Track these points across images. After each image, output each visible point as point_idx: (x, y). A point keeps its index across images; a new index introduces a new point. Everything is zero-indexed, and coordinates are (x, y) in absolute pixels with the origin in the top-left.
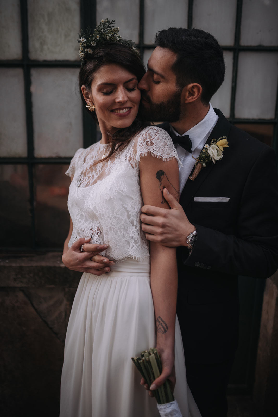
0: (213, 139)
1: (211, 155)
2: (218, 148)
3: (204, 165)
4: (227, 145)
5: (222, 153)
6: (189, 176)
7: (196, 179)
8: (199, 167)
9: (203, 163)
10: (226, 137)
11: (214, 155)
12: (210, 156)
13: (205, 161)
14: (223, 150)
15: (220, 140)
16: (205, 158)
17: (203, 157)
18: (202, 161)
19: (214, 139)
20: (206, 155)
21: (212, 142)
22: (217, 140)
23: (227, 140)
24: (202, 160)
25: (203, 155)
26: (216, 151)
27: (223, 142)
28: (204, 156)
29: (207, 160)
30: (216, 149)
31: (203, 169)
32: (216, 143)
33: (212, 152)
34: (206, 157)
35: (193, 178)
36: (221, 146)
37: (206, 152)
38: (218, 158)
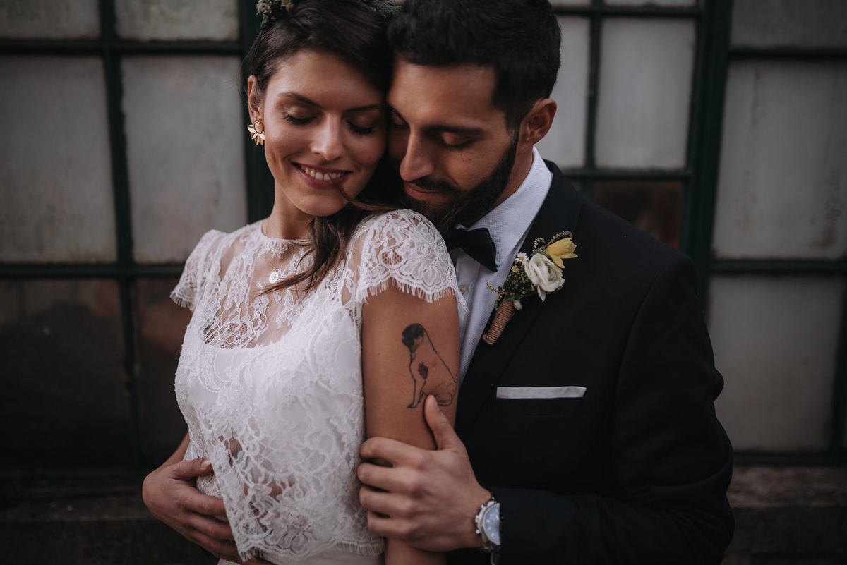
0: (537, 240)
1: (534, 281)
2: (549, 260)
3: (518, 305)
4: (574, 252)
5: (560, 273)
6: (484, 333)
7: (499, 340)
8: (506, 308)
9: (516, 299)
10: (570, 234)
11: (540, 280)
12: (530, 282)
13: (519, 295)
14: (563, 267)
15: (557, 240)
16: (519, 288)
17: (513, 286)
18: (511, 294)
19: (541, 239)
20: (521, 279)
21: (535, 246)
22: (548, 241)
23: (574, 241)
24: (512, 292)
25: (514, 279)
26: (545, 269)
27: (563, 247)
28: (516, 283)
29: (524, 293)
30: (546, 264)
31: (516, 315)
32: (546, 248)
33: (536, 273)
34: (521, 285)
35: (491, 339)
36: (557, 255)
37: (520, 272)
38: (551, 287)
